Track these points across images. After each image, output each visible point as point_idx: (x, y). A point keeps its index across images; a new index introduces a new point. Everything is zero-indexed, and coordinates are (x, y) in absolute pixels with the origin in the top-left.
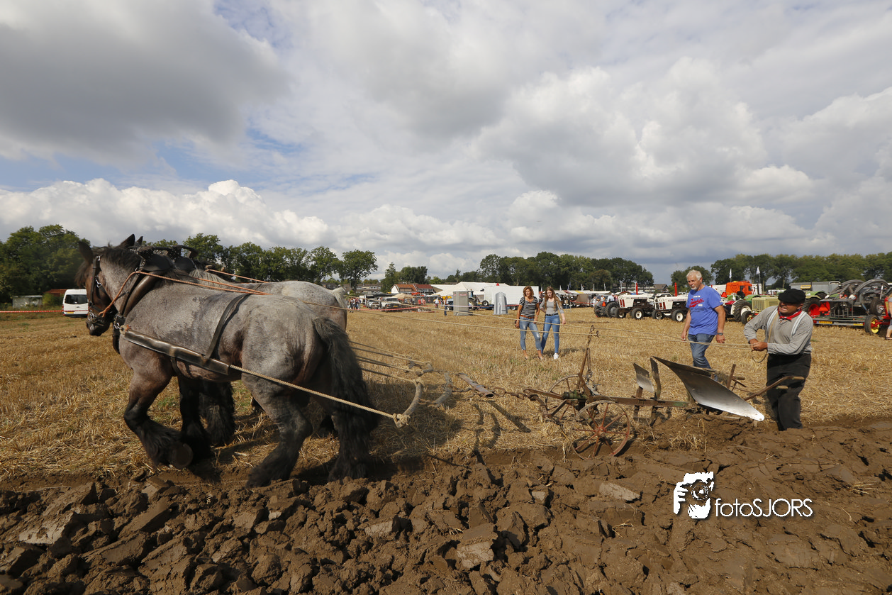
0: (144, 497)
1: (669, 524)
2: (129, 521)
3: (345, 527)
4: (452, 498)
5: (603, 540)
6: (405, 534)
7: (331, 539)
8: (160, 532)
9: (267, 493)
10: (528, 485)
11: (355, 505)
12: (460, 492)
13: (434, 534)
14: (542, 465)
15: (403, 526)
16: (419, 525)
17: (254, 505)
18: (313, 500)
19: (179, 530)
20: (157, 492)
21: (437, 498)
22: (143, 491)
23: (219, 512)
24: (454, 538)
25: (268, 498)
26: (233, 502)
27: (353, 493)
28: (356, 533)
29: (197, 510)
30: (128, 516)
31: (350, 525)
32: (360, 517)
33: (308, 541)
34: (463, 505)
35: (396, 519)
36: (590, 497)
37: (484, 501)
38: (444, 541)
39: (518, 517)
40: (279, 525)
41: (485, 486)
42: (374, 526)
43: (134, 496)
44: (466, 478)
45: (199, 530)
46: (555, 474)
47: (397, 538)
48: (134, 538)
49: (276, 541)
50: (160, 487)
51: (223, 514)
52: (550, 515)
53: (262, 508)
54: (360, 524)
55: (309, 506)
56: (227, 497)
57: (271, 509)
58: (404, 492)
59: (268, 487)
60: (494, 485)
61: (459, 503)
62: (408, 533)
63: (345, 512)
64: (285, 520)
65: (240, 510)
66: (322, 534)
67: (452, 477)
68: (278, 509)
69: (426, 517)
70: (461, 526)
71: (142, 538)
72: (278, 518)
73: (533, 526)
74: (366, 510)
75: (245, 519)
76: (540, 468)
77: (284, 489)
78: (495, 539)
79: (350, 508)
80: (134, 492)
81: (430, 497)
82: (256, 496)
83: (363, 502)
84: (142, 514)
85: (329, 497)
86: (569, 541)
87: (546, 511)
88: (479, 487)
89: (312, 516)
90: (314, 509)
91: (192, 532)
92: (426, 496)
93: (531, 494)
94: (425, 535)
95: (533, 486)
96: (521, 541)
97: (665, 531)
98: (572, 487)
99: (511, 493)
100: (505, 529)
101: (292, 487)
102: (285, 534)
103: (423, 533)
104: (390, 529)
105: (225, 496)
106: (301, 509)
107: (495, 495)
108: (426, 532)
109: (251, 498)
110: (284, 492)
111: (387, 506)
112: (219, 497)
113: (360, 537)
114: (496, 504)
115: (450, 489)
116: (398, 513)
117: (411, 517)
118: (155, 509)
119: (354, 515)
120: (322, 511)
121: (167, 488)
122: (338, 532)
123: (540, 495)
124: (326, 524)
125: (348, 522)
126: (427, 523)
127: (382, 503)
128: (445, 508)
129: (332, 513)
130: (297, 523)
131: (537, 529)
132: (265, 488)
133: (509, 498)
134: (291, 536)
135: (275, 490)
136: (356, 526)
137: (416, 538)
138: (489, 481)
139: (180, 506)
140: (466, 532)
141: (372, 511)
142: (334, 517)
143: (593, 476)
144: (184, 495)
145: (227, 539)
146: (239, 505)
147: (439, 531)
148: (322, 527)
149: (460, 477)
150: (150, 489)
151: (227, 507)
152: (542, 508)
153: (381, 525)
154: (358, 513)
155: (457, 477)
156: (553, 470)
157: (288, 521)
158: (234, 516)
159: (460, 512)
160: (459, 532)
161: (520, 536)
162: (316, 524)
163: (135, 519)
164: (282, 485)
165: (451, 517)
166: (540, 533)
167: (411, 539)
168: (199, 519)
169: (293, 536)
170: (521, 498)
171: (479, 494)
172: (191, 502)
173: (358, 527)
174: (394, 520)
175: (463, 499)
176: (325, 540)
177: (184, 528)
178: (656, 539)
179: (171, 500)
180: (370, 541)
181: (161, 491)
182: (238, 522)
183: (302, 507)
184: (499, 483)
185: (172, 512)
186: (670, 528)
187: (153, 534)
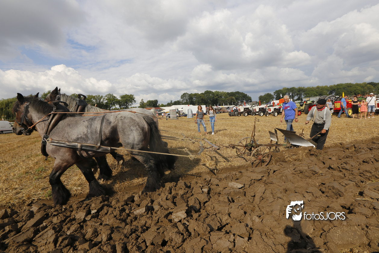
0: (32, 212)
1: (254, 195)
2: (26, 223)
3: (125, 213)
4: (169, 195)
5: (229, 204)
6: (151, 212)
7: (119, 218)
8: (41, 226)
9: (90, 203)
10: (200, 187)
11: (129, 203)
12: (173, 192)
13: (163, 210)
14: (206, 178)
15: (150, 209)
16: (156, 207)
17: (84, 209)
18: (111, 203)
19: (50, 224)
20: (38, 209)
21: (163, 196)
22: (31, 210)
23: (68, 214)
24: (171, 211)
25: (91, 205)
26: (74, 209)
27: (128, 198)
28: (130, 214)
29: (58, 214)
30: (25, 221)
31: (127, 211)
32: (132, 208)
33: (109, 220)
34: (174, 197)
35: (147, 206)
36: (225, 188)
37: (183, 195)
38: (167, 212)
39: (196, 199)
40: (96, 216)
41: (183, 189)
42: (138, 210)
43: (26, 213)
44: (175, 186)
45: (59, 223)
46: (211, 181)
47: (148, 214)
48: (28, 230)
49: (95, 222)
50: (39, 207)
51: (71, 214)
52: (209, 197)
53: (88, 209)
54: (131, 210)
55: (109, 206)
56: (72, 207)
57: (92, 209)
58: (150, 195)
59: (90, 200)
60: (187, 188)
61: (172, 197)
62: (152, 211)
63: (125, 207)
64: (99, 213)
65: (78, 212)
66: (115, 216)
67: (170, 187)
68: (95, 209)
69: (159, 204)
70: (174, 206)
71: (32, 230)
72: (95, 213)
73: (203, 202)
74: (134, 205)
75: (81, 215)
76: (205, 179)
77: (98, 200)
78: (187, 209)
79: (127, 204)
80: (26, 211)
81: (161, 196)
82: (85, 205)
83: (133, 201)
84: (32, 219)
85: (118, 201)
86: (216, 206)
87: (208, 196)
88: (181, 190)
89: (111, 210)
90: (112, 207)
91: (56, 224)
92: (159, 196)
93: (202, 190)
94: (159, 211)
95: (202, 187)
96: (198, 208)
97: (253, 198)
98: (218, 185)
99: (194, 190)
100: (191, 205)
101: (101, 199)
102: (99, 219)
103: (158, 211)
104: (144, 211)
105: (71, 207)
106: (105, 208)
107: (188, 192)
108: (159, 210)
109: (83, 206)
110: (98, 202)
111: (143, 202)
112: (68, 208)
113: (132, 216)
114: (188, 195)
115: (169, 192)
116: (148, 204)
117: (153, 205)
118: (37, 217)
119: (129, 207)
120: (115, 207)
121: (43, 207)
122: (122, 215)
123: (206, 190)
124: (117, 212)
125: (126, 210)
126: (160, 206)
127: (141, 201)
128: (167, 199)
129: (119, 207)
130: (104, 214)
131: (205, 203)
132: (89, 201)
133: (193, 192)
134: (102, 219)
135: (94, 201)
136: (130, 212)
137: (156, 213)
138: (185, 187)
139: (50, 214)
140: (176, 207)
141: (137, 204)
142: (120, 209)
143: (226, 180)
144: (51, 209)
145: (73, 224)
146: (77, 210)
147: (165, 209)
148: (115, 214)
149: (173, 187)
150: (34, 208)
151: (72, 211)
152: (206, 195)
153: (140, 210)
154: (131, 206)
155: (172, 187)
156: (211, 179)
157: (100, 213)
158: (75, 214)
159: (173, 200)
160: (173, 208)
161: (198, 207)
162: (113, 213)
163: (28, 222)
164: (97, 199)
165: (169, 203)
166: (205, 205)
167: (154, 213)
168: (59, 218)
169: (103, 219)
170: (198, 192)
171: (181, 192)
172: (55, 211)
173: (131, 212)
174: (146, 207)
175: (175, 195)
176: (117, 219)
177: (52, 222)
178: (249, 201)
179: (45, 212)
180: (136, 217)
181: (40, 208)
182: (77, 217)
183: (106, 207)
184: (189, 187)
185: (46, 216)
186: (254, 196)
187: (38, 227)
